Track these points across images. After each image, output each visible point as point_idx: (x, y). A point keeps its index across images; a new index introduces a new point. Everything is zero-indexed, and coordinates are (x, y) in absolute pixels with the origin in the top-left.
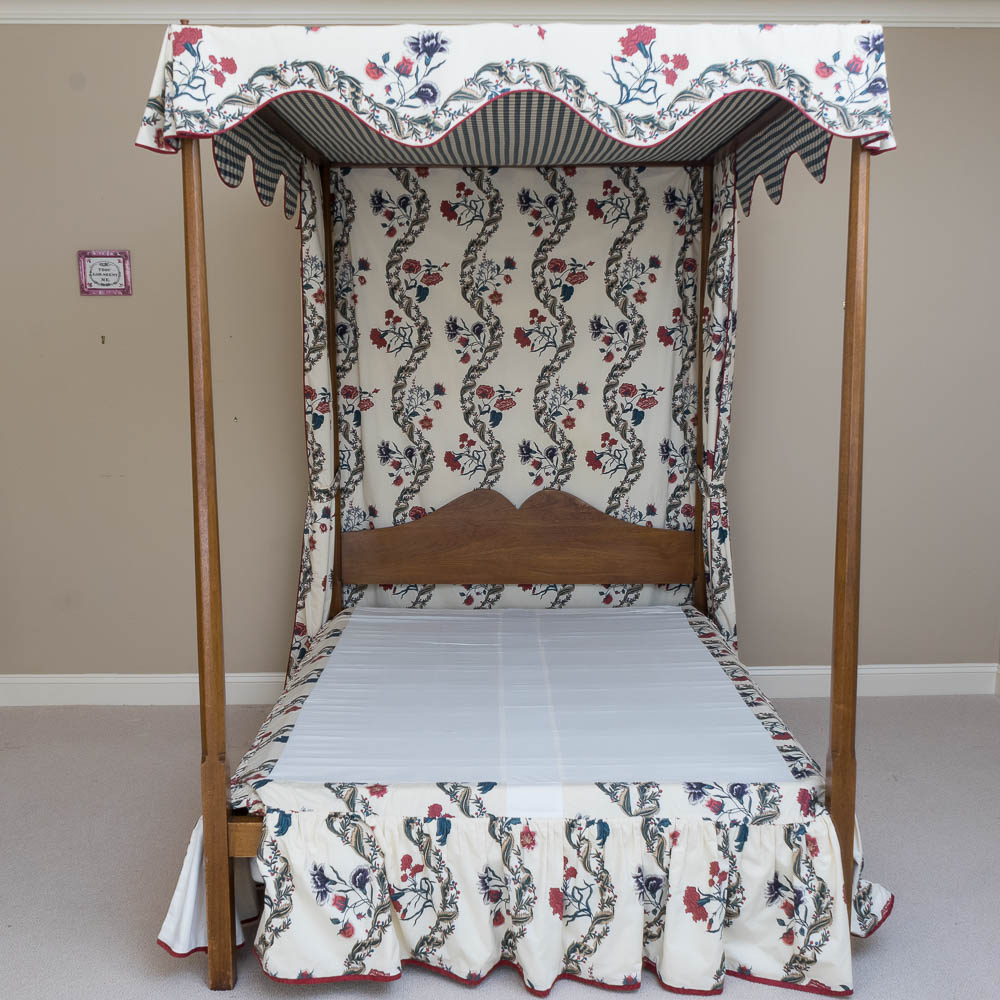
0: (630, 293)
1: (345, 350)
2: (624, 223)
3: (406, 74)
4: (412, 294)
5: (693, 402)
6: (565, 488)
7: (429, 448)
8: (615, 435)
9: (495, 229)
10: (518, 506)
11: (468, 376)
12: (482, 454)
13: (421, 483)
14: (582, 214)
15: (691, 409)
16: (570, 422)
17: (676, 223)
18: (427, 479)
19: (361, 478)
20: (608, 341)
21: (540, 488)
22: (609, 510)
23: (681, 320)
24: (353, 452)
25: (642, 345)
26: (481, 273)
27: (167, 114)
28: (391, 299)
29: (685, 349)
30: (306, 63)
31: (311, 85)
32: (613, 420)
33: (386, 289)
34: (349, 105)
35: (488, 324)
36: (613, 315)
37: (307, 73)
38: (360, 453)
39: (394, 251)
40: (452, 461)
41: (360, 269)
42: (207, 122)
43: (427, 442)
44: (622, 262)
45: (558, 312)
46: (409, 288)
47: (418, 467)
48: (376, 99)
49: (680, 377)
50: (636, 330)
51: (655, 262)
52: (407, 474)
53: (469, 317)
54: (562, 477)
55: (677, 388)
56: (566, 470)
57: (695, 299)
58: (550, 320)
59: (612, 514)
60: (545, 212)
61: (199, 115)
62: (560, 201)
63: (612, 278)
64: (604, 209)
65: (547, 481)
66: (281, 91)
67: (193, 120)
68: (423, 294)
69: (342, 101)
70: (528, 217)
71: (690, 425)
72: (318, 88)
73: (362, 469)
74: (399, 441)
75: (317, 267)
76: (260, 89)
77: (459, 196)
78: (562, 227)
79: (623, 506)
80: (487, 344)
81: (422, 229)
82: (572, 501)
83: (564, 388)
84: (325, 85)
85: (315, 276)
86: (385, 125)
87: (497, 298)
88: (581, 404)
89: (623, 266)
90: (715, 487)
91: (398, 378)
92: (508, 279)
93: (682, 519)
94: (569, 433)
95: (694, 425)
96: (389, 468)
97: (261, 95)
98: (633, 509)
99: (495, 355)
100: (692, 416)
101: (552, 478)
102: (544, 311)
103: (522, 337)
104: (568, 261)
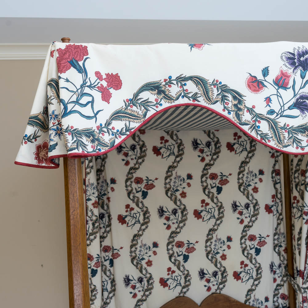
0: (250, 189)
1: (104, 227)
2: (245, 154)
3: (284, 86)
4: (139, 195)
5: (284, 241)
6: (223, 292)
7: (151, 277)
8: (247, 262)
9: (181, 159)
10: (199, 304)
11: (170, 237)
12: (179, 278)
13: (147, 296)
14: (224, 150)
15: (283, 245)
16: (224, 257)
17: (270, 152)
18: (150, 293)
19: (114, 295)
20: (241, 213)
21: (210, 293)
22: (246, 301)
23: (275, 200)
24: (109, 282)
25: (258, 214)
26: (175, 182)
27: (52, 133)
28: (128, 199)
29: (278, 215)
30: (190, 78)
31: (195, 99)
32: (246, 254)
33: (126, 193)
34: (232, 117)
35: (180, 209)
36: (242, 200)
37: (191, 87)
38: (113, 281)
39: (129, 173)
40: (164, 283)
41: (111, 183)
42: (98, 140)
43: (150, 274)
44: (245, 173)
45: (215, 200)
46: (137, 192)
47: (146, 288)
48: (257, 110)
49: (276, 229)
50: (254, 207)
51: (261, 172)
52: (139, 291)
53: (170, 206)
54: (221, 286)
55: (275, 235)
56: (223, 282)
57: (281, 189)
58: (212, 205)
59: (248, 303)
60: (206, 149)
61: (89, 133)
62: (213, 144)
63: (241, 181)
64: (235, 147)
65: (213, 289)
66: (165, 104)
67: (84, 140)
68: (145, 195)
69: (225, 113)
70: (197, 153)
71: (283, 253)
72: (202, 102)
73: (114, 290)
74: (134, 274)
75: (94, 188)
76: (146, 104)
77: (161, 143)
78: (215, 157)
79: (252, 299)
80: (180, 219)
81: (143, 161)
82: (227, 299)
83: (220, 239)
84: (208, 99)
85: (93, 193)
86: (267, 135)
87: (184, 195)
88: (229, 247)
89: (246, 175)
90: (304, 288)
91: (133, 240)
92: (189, 185)
93: (281, 301)
94: (224, 263)
95: (285, 253)
96: (129, 289)
97: (147, 110)
98: (258, 300)
99: (184, 225)
100: (283, 248)
101: (216, 287)
102: (208, 200)
103: (197, 214)
104: (219, 174)
